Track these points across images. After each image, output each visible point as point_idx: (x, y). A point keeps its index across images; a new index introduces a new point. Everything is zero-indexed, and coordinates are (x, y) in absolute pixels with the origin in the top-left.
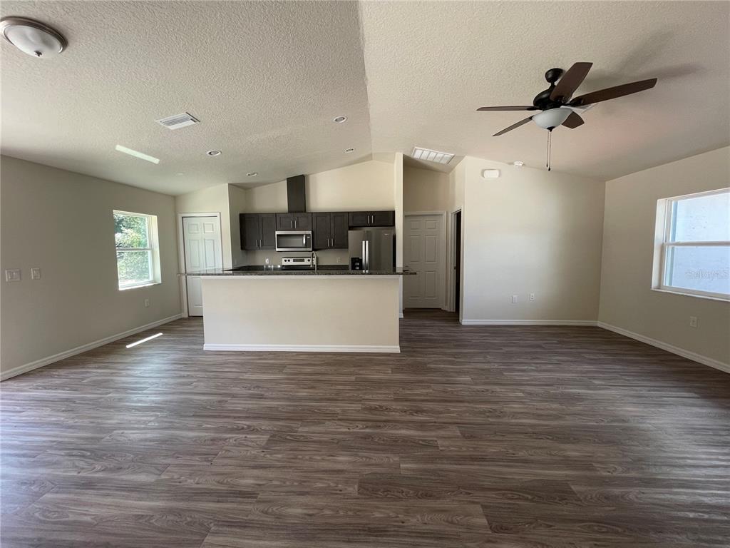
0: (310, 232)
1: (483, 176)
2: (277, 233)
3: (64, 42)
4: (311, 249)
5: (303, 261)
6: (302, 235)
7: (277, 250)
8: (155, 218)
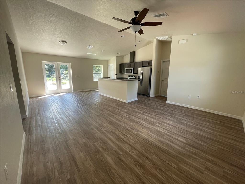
0: (132, 68)
1: (179, 43)
2: (126, 69)
3: (66, 42)
4: (132, 73)
5: (132, 77)
6: (131, 69)
7: (126, 73)
8: (102, 66)
